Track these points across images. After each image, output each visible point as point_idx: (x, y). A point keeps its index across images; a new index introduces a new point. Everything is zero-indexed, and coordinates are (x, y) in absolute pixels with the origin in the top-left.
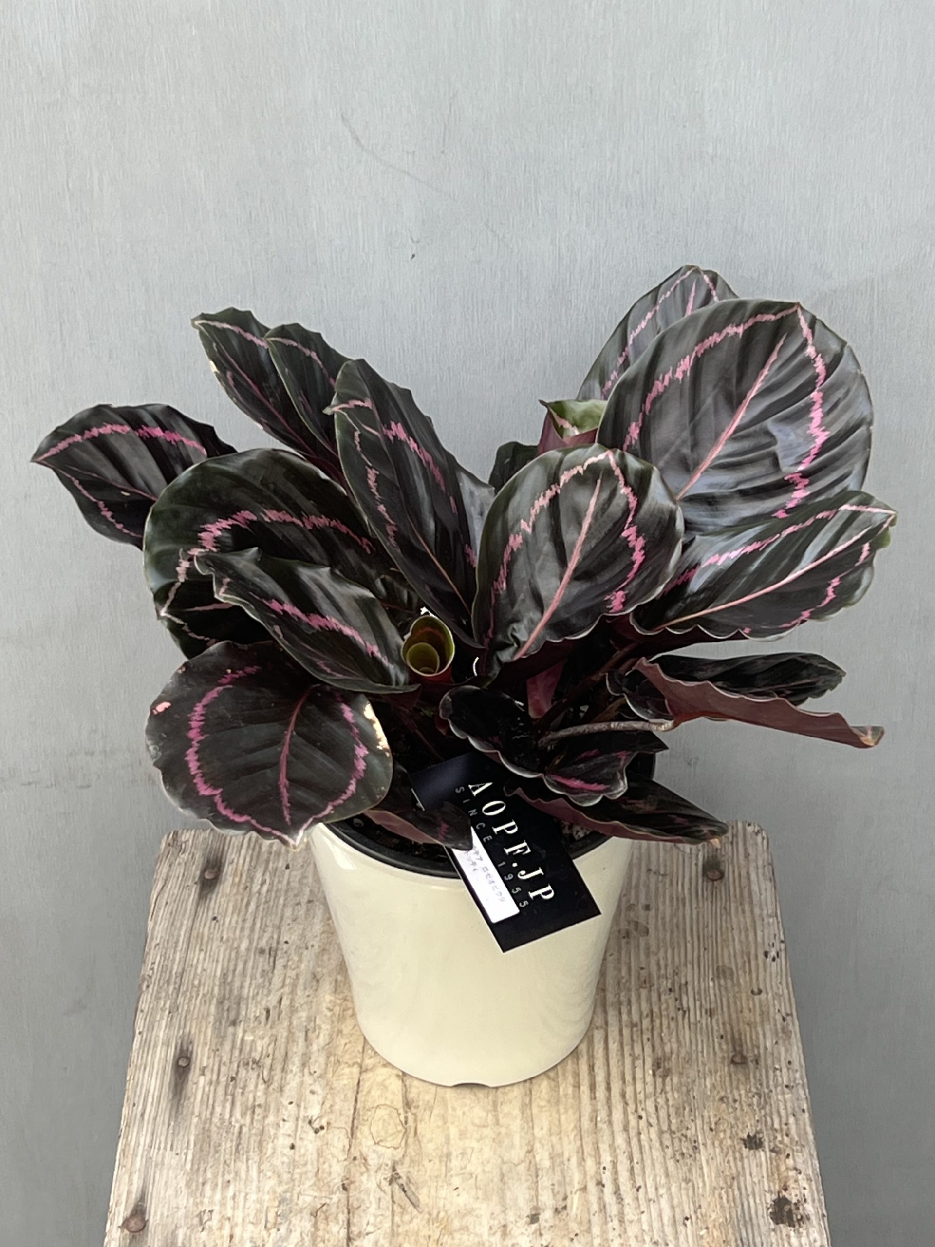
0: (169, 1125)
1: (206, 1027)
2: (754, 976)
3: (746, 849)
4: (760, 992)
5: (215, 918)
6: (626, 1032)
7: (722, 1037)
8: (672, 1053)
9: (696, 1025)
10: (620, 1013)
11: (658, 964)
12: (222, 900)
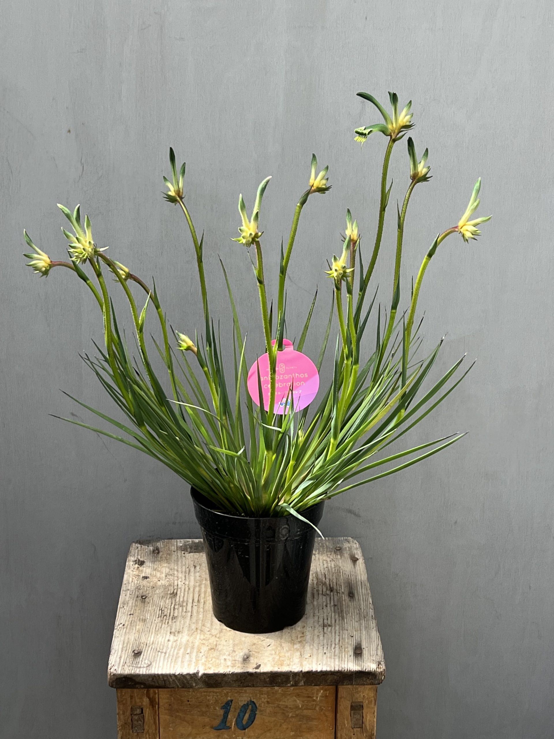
0: (351, 580)
1: (345, 604)
2: (131, 619)
3: (120, 660)
4: (130, 614)
5: (352, 637)
6: (185, 604)
7: (149, 603)
8: (169, 599)
9: (158, 606)
10: (186, 609)
11: (168, 623)
12: (351, 643)
